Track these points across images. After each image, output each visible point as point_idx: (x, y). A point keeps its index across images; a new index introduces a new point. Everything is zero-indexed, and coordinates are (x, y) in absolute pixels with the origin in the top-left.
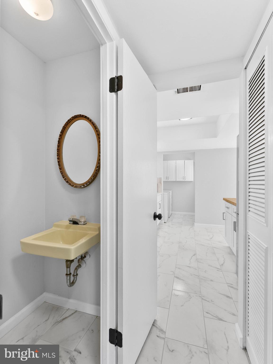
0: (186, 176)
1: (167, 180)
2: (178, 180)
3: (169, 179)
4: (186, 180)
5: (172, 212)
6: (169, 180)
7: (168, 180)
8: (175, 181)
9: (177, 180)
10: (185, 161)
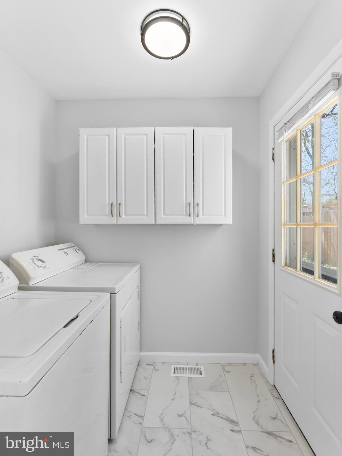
0: (198, 199)
1: (114, 221)
2: (162, 219)
3: (123, 216)
4: (201, 220)
5: (144, 353)
6: (125, 219)
7: (121, 221)
8: (151, 225)
9: (158, 222)
10: (195, 129)
